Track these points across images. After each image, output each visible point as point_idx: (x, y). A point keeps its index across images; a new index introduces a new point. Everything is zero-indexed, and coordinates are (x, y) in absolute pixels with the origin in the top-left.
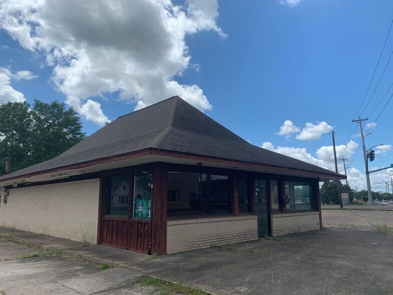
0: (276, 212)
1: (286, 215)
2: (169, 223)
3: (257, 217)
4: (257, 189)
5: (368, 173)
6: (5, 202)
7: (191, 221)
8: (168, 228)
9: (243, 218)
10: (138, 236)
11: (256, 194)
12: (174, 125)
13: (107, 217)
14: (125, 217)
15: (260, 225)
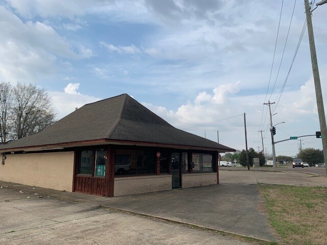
0: (185, 173)
1: (192, 174)
2: (115, 179)
3: (171, 176)
4: (173, 159)
5: (273, 143)
6: (3, 163)
7: (129, 178)
8: (115, 182)
9: (162, 176)
10: (97, 186)
11: (172, 161)
12: (122, 117)
13: (79, 175)
14: (90, 176)
15: (174, 181)
